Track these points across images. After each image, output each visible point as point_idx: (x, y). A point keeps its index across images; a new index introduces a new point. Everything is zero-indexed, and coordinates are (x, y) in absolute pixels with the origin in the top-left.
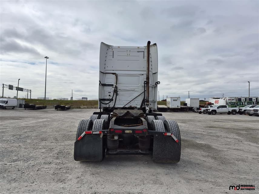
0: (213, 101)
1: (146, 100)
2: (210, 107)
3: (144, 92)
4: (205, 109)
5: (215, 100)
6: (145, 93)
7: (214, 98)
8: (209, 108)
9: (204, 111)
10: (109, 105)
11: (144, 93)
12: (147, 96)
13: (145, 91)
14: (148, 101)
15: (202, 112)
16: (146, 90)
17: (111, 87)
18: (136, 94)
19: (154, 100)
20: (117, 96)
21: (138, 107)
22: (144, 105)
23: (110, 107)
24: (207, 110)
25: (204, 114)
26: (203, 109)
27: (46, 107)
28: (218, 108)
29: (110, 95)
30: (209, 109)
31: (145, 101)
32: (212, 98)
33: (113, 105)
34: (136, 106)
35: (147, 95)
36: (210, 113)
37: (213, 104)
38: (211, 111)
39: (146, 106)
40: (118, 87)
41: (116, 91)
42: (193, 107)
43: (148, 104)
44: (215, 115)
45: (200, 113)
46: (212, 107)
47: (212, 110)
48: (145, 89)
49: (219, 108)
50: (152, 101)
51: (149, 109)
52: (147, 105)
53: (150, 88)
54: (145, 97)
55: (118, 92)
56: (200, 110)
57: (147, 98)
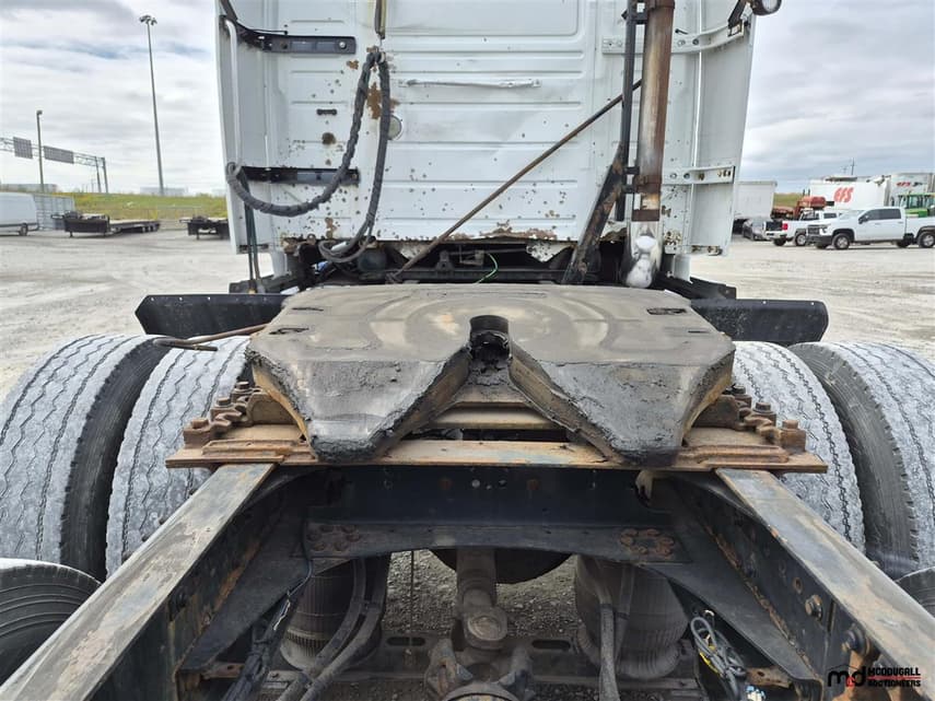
0: (827, 191)
1: (635, 171)
2: (827, 216)
3: (626, 100)
4: (803, 225)
5: (835, 186)
6: (635, 108)
7: (831, 180)
8: (822, 221)
9: (800, 233)
10: (329, 221)
11: (619, 107)
12: (649, 135)
13: (630, 86)
14: (651, 185)
15: (790, 240)
16: (639, 84)
17: (340, 62)
18: (551, 124)
19: (702, 176)
20: (390, 147)
21: (562, 236)
22: (620, 217)
23: (336, 235)
24: (814, 229)
25: (798, 245)
26: (793, 227)
27: (158, 225)
28: (862, 220)
29: (328, 139)
30: (825, 227)
31: (630, 177)
32: (822, 179)
33: (362, 219)
34: (544, 226)
35: (649, 123)
36: (823, 244)
37: (831, 204)
38: (829, 232)
39: (635, 226)
40: (395, 61)
41: (376, 99)
42: (745, 220)
43: (651, 204)
44: (846, 248)
45: (780, 242)
46: (832, 216)
47: (836, 232)
48: (637, 77)
49: (867, 220)
50: (681, 180)
51: (656, 254)
52: (642, 215)
53: (673, 59)
54: (633, 148)
55: (397, 112)
56: (783, 232)
57: (648, 152)
